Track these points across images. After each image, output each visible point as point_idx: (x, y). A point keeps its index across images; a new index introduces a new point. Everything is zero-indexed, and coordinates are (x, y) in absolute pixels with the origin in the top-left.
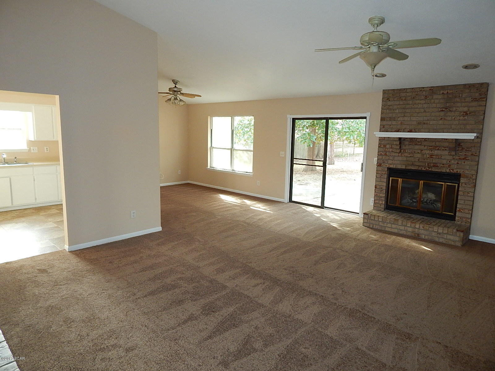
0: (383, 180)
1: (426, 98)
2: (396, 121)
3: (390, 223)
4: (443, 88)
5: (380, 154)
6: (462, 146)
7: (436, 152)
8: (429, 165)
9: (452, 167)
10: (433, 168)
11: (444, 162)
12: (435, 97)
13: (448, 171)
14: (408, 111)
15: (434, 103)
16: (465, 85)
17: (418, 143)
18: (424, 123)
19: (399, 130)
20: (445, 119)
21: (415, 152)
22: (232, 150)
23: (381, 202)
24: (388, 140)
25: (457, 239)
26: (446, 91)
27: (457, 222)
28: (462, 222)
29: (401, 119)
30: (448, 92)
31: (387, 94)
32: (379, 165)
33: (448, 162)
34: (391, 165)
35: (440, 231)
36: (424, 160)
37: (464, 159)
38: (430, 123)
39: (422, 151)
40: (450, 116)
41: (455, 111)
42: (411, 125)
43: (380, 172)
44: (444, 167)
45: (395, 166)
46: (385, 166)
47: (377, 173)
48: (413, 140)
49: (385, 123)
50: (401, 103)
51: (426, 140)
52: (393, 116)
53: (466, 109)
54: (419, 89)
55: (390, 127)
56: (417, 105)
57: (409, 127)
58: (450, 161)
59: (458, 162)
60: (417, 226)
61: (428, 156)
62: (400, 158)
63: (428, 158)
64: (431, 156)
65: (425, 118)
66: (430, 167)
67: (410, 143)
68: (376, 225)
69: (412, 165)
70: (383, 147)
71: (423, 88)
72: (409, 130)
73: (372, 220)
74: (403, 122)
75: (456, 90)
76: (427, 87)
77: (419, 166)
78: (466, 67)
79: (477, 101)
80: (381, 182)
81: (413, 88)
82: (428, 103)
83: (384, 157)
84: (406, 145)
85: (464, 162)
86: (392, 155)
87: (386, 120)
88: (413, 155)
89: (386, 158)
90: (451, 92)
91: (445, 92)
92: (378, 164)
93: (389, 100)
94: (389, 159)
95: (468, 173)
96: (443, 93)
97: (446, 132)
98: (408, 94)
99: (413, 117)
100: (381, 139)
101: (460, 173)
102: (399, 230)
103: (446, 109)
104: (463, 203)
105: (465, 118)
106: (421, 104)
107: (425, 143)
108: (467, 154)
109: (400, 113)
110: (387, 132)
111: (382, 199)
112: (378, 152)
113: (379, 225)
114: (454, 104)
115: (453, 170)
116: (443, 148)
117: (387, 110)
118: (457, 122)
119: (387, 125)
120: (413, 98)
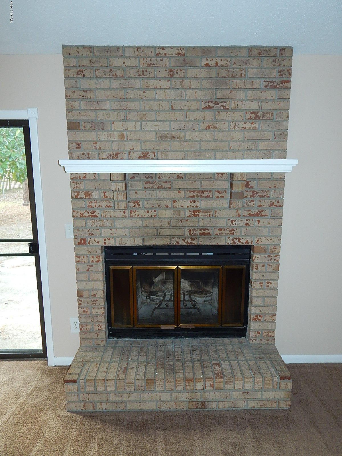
0: (94, 276)
1: (172, 76)
2: (107, 131)
3: (136, 391)
4: (205, 51)
5: (78, 215)
6: (251, 187)
7: (204, 204)
8: (192, 232)
9: (237, 232)
10: (200, 239)
11: (222, 223)
12: (191, 72)
13: (230, 242)
14: (132, 105)
15: (190, 89)
16: (250, 49)
17: (164, 185)
18: (173, 137)
19: (117, 154)
20: (215, 127)
21: (159, 206)
23: (96, 328)
24: (94, 179)
26: (214, 61)
27: (253, 341)
28: (261, 340)
29: (118, 126)
30: (217, 64)
31: (75, 57)
32: (80, 242)
33: (230, 224)
34: (109, 239)
35: (248, 386)
36: (181, 222)
37: (257, 215)
38: (185, 136)
39: (175, 202)
40: (224, 121)
41: (234, 110)
42: (144, 142)
43: (85, 259)
44: (221, 234)
45: (118, 240)
46: (96, 244)
47: (78, 262)
48: (152, 178)
49: (80, 136)
50: (115, 84)
52: (99, 119)
53: (254, 106)
54: (153, 50)
55: (96, 148)
56: (154, 92)
57: (141, 147)
58: (232, 222)
59: (247, 222)
60: (199, 386)
61: (188, 213)
62: (129, 223)
63: (190, 216)
64: (195, 212)
65: (175, 125)
66: (194, 237)
67: (147, 186)
69: (157, 235)
70: (83, 196)
71: (163, 48)
72: (140, 153)
73: (89, 392)
74: (125, 133)
75: (234, 60)
76: (172, 48)
77: (172, 237)
79: (276, 87)
80: (92, 281)
81: (138, 48)
82: (178, 89)
83: (89, 223)
84: (139, 190)
85: (259, 221)
86: (108, 216)
87: (82, 128)
88: (155, 213)
89: (96, 224)
90: (223, 63)
91: (212, 63)
92: (78, 241)
93: (84, 76)
94: (102, 226)
95: (267, 242)
96: (207, 65)
98: (128, 63)
99: (146, 120)
100: (76, 178)
101: (253, 243)
102: (159, 403)
103: (216, 104)
104: (262, 304)
105: (254, 125)
106: (161, 88)
107: (179, 184)
108: (262, 203)
109: (114, 110)
110: (88, 159)
111: (99, 319)
112: (74, 211)
113: (107, 401)
114: (231, 92)
115: (239, 239)
116: (217, 194)
117: (82, 102)
118: (239, 136)
119: (86, 141)
120: (142, 74)
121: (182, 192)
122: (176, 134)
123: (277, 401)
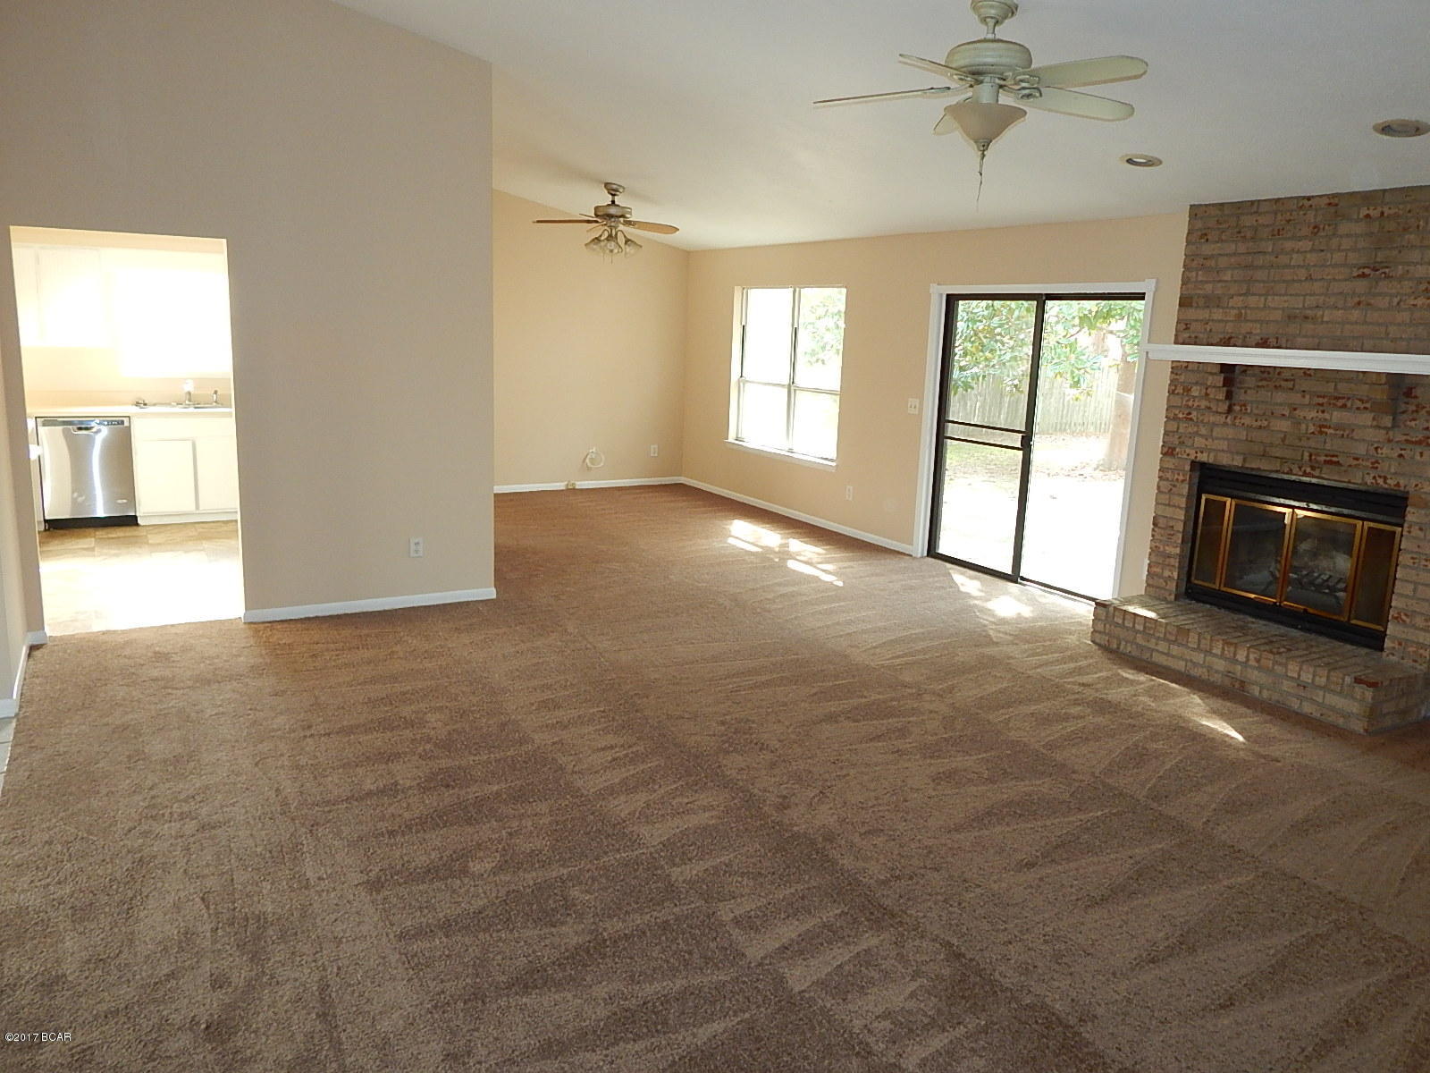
0: (1176, 500)
1: (1316, 234)
2: (1223, 308)
3: (1165, 639)
4: (1368, 197)
5: (1172, 416)
6: (1416, 397)
7: (1337, 416)
8: (1313, 457)
9: (1383, 466)
10: (1324, 469)
11: (1361, 450)
12: (1345, 228)
13: (1369, 480)
14: (1260, 275)
15: (1339, 250)
17: (1283, 383)
18: (1306, 318)
19: (1229, 339)
20: (1369, 304)
21: (1272, 413)
22: (792, 388)
23: (1167, 573)
24: (1198, 371)
25: (1354, 708)
26: (1380, 209)
27: (1388, 655)
28: (1403, 658)
29: (1237, 301)
30: (1382, 213)
31: (1201, 218)
32: (1168, 451)
33: (1372, 452)
34: (1202, 452)
35: (1307, 677)
36: (1300, 440)
37: (1419, 443)
38: (1323, 316)
39: (1295, 409)
40: (1384, 295)
41: (1401, 279)
42: (1267, 323)
43: (1169, 475)
44: (1357, 466)
45: (1212, 455)
46: (1185, 456)
47: (1160, 477)
48: (1269, 373)
49: (1191, 314)
50: (1242, 248)
51: (1310, 375)
52: (1216, 292)
54: (1295, 201)
55: (1206, 329)
56: (1289, 256)
57: (1261, 330)
58: (1376, 449)
59: (1403, 452)
60: (1241, 656)
61: (1312, 429)
62: (1230, 432)
63: (1313, 433)
64: (1322, 427)
65: (1310, 301)
66: (1317, 465)
67: (1260, 384)
68: (1127, 642)
69: (1263, 455)
70: (1181, 391)
71: (1309, 198)
72: (1258, 338)
73: (1116, 625)
74: (1243, 311)
75: (1409, 207)
76: (1321, 196)
77: (1283, 460)
78: (1386, 129)
80: (1173, 506)
81: (1278, 200)
82: (1322, 251)
83: (1182, 427)
84: (1250, 388)
85: (1421, 454)
86: (1206, 420)
87: (1195, 305)
88: (1266, 423)
89: (1190, 430)
90: (1392, 212)
91: (1375, 213)
92: (1166, 450)
93: (1207, 240)
94: (1197, 433)
96: (1368, 216)
97: (1372, 349)
98: (1262, 220)
99: (1274, 295)
100: (1177, 367)
101: (1407, 488)
102: (1189, 664)
103: (1373, 271)
104: (1411, 594)
106: (1298, 252)
107: (1305, 384)
109: (1235, 281)
110: (1195, 344)
111: (1172, 561)
112: (1167, 410)
113: (1133, 643)
114: (1400, 252)
115: (1385, 479)
116: (1359, 404)
117: (1200, 273)
118: (1406, 316)
119: (1196, 321)
120: (1277, 233)
121: (1308, 397)
122: (1309, 312)
123: (1347, 716)
